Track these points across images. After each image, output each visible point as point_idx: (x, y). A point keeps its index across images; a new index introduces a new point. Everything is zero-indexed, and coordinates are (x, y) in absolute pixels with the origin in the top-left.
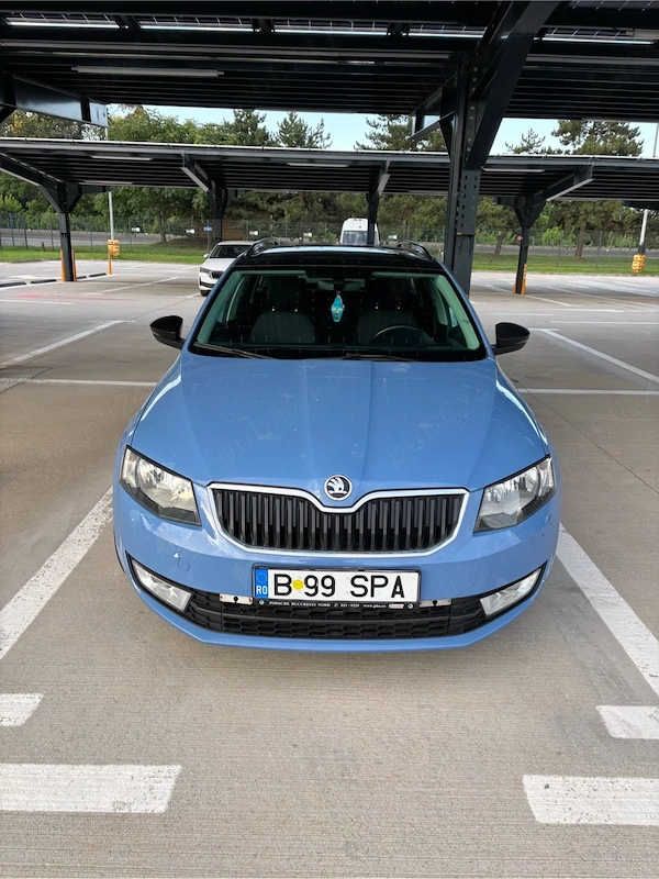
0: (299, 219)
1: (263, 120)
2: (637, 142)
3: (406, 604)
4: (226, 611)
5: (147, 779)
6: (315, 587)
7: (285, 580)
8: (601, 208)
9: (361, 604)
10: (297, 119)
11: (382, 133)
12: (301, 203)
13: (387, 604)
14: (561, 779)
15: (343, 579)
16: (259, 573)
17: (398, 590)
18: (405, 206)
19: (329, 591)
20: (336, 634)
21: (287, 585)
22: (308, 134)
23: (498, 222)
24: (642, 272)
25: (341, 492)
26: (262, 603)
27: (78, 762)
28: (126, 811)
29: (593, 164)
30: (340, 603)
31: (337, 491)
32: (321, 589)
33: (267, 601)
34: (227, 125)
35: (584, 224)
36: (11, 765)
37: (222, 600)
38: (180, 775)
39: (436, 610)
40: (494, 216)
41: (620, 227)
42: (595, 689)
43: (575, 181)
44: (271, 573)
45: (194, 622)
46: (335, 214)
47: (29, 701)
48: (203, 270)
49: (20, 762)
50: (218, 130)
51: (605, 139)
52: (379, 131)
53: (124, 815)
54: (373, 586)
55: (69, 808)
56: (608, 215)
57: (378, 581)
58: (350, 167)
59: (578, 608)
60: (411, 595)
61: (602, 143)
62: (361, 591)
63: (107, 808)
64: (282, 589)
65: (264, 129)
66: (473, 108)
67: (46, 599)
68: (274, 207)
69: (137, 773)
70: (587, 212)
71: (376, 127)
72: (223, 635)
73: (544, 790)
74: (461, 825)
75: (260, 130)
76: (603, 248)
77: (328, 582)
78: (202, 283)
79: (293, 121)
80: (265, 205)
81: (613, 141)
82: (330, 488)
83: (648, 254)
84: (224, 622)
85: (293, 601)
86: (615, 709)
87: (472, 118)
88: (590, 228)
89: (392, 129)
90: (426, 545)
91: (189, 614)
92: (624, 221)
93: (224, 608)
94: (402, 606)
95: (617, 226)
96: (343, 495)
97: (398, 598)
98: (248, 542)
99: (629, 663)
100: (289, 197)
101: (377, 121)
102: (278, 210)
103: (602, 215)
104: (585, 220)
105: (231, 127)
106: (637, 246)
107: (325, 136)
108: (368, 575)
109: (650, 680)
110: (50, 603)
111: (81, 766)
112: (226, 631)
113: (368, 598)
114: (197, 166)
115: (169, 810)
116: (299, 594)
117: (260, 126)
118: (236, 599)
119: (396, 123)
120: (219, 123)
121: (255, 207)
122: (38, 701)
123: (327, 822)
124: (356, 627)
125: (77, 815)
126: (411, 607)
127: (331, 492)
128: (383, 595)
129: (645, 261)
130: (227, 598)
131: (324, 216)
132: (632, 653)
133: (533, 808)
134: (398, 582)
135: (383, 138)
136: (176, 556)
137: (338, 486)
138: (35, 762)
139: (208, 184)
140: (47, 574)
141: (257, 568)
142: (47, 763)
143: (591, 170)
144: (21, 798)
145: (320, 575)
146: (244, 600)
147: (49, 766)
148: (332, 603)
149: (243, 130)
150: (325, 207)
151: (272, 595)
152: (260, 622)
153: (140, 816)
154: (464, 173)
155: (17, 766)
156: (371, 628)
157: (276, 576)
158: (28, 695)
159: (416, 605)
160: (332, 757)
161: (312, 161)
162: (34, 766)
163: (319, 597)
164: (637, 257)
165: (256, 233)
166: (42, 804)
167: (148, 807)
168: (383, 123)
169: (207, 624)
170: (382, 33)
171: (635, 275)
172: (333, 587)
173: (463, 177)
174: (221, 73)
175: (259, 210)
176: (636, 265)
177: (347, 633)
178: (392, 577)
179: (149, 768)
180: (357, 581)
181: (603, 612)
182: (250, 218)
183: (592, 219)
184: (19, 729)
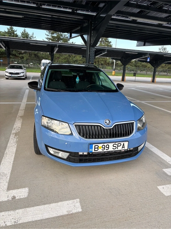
0: (28, 59)
1: (16, 31)
2: (111, 44)
3: (125, 150)
4: (80, 157)
5: (72, 204)
6: (104, 148)
7: (97, 147)
8: (104, 60)
9: (115, 151)
10: (26, 32)
11: (50, 38)
12: (28, 55)
13: (121, 150)
14: (165, 186)
15: (111, 145)
16: (91, 145)
17: (123, 147)
18: (57, 57)
19: (108, 149)
20: (107, 160)
21: (98, 148)
22: (29, 36)
23: (81, 62)
24: (115, 75)
25: (109, 123)
26: (91, 153)
27: (50, 203)
28: (71, 213)
29: (107, 49)
30: (110, 151)
31: (108, 123)
32: (106, 148)
33: (92, 153)
34: (5, 32)
35: (100, 63)
36: (31, 208)
37: (79, 154)
38: (80, 201)
39: (130, 151)
40: (80, 60)
41: (108, 64)
42: (160, 166)
43: (103, 53)
44: (94, 145)
45: (69, 161)
46: (38, 58)
47: (25, 190)
48: (6, 72)
49: (33, 206)
50: (3, 33)
51: (104, 43)
52: (49, 37)
53: (72, 214)
54: (118, 146)
55: (55, 215)
56: (106, 61)
57: (119, 145)
58: (47, 45)
59: (146, 149)
60: (126, 148)
61: (103, 44)
62: (115, 148)
63: (66, 213)
64: (96, 149)
65: (16, 34)
66: (92, 32)
67: (12, 162)
68: (21, 55)
69: (68, 203)
70: (101, 61)
71: (48, 36)
72: (78, 164)
73: (163, 189)
74: (152, 200)
75: (15, 34)
76: (105, 69)
77: (107, 146)
78: (6, 76)
79: (25, 32)
80: (18, 55)
81: (106, 44)
82: (106, 122)
83: (116, 71)
84: (79, 160)
85: (99, 152)
86: (166, 169)
87: (92, 34)
88: (102, 64)
89: (52, 37)
90: (129, 135)
91: (68, 159)
92: (109, 63)
93: (79, 156)
94: (124, 150)
95: (108, 65)
96: (109, 124)
97: (123, 148)
98: (86, 138)
99: (163, 160)
100: (25, 53)
101: (48, 34)
102: (22, 56)
103: (104, 61)
104: (101, 62)
105: (7, 32)
106: (113, 69)
107: (34, 37)
108: (117, 143)
109: (169, 162)
110: (13, 164)
111: (52, 204)
112: (79, 163)
113: (116, 149)
114: (3, 42)
115: (83, 210)
116: (100, 150)
117: (15, 33)
118: (83, 153)
119: (53, 35)
120: (3, 31)
121: (15, 55)
122: (28, 190)
123: (122, 205)
124: (112, 157)
125: (59, 217)
126: (126, 150)
127: (106, 123)
128: (120, 148)
129: (115, 73)
130: (81, 153)
131: (35, 58)
132: (162, 157)
133: (163, 193)
134: (124, 145)
135: (50, 39)
136: (66, 143)
137: (108, 122)
138: (38, 206)
139: (5, 47)
140: (8, 156)
141: (90, 144)
142: (41, 205)
143: (107, 50)
144: (40, 216)
145: (105, 145)
146: (85, 153)
147: (42, 206)
148: (108, 152)
149: (10, 34)
150: (35, 56)
151: (93, 151)
152: (89, 159)
153: (76, 213)
154: (91, 48)
155: (33, 208)
156: (115, 157)
157: (95, 146)
158: (24, 189)
159: (127, 150)
160: (114, 190)
161: (36, 43)
162: (38, 207)
163: (105, 150)
164: (113, 71)
165: (16, 62)
166: (46, 216)
167: (77, 211)
168: (50, 35)
169: (74, 161)
170: (70, 11)
171: (113, 76)
172: (108, 147)
173: (91, 49)
174: (23, 17)
175: (16, 56)
176: (113, 74)
177: (110, 159)
178: (122, 143)
179: (71, 201)
180: (114, 145)
181: (152, 150)
182: (14, 58)
183: (102, 62)
184: (27, 198)
